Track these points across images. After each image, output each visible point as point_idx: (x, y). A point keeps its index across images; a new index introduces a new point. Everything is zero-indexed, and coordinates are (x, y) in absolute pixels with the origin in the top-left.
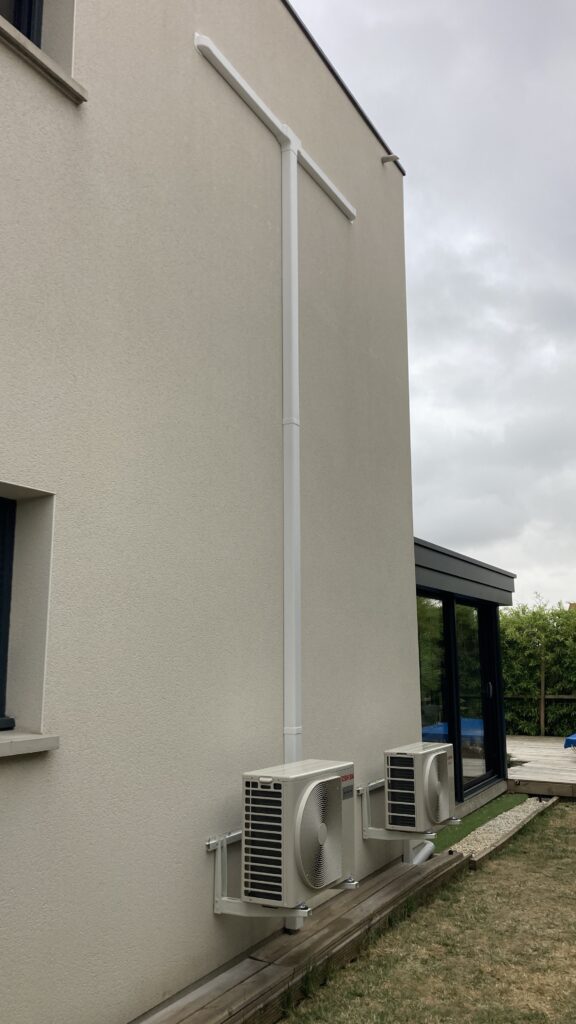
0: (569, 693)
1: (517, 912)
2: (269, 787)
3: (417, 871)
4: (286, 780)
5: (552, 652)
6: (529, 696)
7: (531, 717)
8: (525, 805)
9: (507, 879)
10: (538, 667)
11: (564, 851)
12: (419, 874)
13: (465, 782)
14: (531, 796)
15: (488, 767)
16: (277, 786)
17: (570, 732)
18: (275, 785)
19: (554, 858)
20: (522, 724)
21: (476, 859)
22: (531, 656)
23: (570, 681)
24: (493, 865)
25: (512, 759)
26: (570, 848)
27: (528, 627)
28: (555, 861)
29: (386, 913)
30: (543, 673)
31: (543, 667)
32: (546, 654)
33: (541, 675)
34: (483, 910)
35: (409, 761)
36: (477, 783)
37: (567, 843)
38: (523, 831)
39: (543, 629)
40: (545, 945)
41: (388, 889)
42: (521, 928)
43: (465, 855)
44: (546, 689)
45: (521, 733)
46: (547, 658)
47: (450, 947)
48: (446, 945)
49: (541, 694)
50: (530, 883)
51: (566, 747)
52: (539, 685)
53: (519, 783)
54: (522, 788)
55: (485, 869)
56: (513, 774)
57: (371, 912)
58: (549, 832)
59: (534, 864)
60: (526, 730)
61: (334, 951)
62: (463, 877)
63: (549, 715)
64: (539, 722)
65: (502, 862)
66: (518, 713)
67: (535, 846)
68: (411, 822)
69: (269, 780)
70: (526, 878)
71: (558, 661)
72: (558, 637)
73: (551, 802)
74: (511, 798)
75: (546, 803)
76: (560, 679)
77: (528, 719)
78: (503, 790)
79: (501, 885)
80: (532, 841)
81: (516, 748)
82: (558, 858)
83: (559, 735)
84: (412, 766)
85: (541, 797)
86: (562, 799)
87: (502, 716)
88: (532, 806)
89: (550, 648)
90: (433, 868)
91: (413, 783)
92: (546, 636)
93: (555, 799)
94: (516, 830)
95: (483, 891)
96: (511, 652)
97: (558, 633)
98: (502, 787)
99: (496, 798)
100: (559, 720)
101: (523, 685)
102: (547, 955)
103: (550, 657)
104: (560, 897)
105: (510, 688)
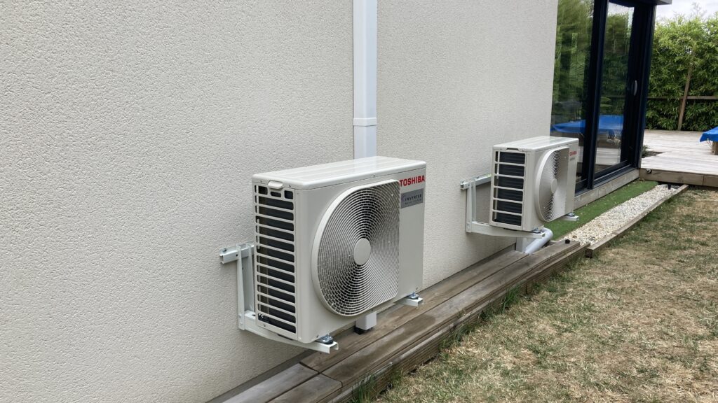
0: (712, 94)
1: (627, 313)
2: (279, 195)
3: (527, 260)
4: (299, 188)
5: (702, 58)
6: (672, 97)
7: (671, 115)
8: (654, 191)
9: (623, 271)
10: (685, 71)
11: (689, 241)
12: (527, 264)
13: (597, 170)
14: (660, 183)
15: (623, 157)
16: (289, 194)
17: (705, 127)
18: (286, 192)
19: (677, 249)
20: (662, 121)
21: (593, 248)
22: (679, 62)
23: (714, 84)
24: (610, 254)
25: (647, 150)
26: (695, 238)
27: (681, 36)
28: (678, 253)
29: (479, 308)
30: (689, 77)
31: (690, 71)
32: (694, 60)
33: (687, 79)
34: (589, 308)
35: (520, 157)
36: (610, 171)
37: (692, 232)
38: (648, 218)
39: (697, 37)
40: (654, 365)
41: (488, 282)
42: (628, 337)
43: (582, 245)
44: (689, 90)
45: (659, 128)
46: (696, 63)
47: (541, 355)
48: (536, 352)
49: (682, 95)
50: (647, 278)
51: (702, 140)
52: (683, 88)
53: (650, 172)
54: (653, 177)
55: (601, 258)
56: (646, 163)
57: (460, 309)
58: (675, 220)
59: (654, 255)
60: (664, 125)
61: (403, 356)
62: (576, 267)
63: (688, 113)
64: (677, 119)
65: (621, 250)
66: (659, 112)
67: (658, 234)
68: (517, 221)
69: (278, 186)
70: (643, 271)
71: (706, 66)
72: (710, 44)
73: (680, 189)
74: (641, 185)
75: (674, 191)
76: (706, 81)
77: (668, 116)
78: (634, 178)
79: (615, 278)
80: (656, 228)
81: (651, 140)
82: (681, 249)
83: (695, 130)
84: (523, 162)
85: (670, 185)
86: (692, 187)
87: (643, 113)
88: (660, 193)
89: (700, 54)
90: (545, 258)
91: (522, 180)
92: (698, 44)
93: (684, 187)
94: (641, 217)
95: (593, 284)
96: (661, 59)
97: (710, 40)
98: (634, 174)
99: (627, 184)
100: (696, 118)
101: (668, 87)
102: (655, 380)
103: (698, 62)
104: (678, 297)
105: (655, 90)
